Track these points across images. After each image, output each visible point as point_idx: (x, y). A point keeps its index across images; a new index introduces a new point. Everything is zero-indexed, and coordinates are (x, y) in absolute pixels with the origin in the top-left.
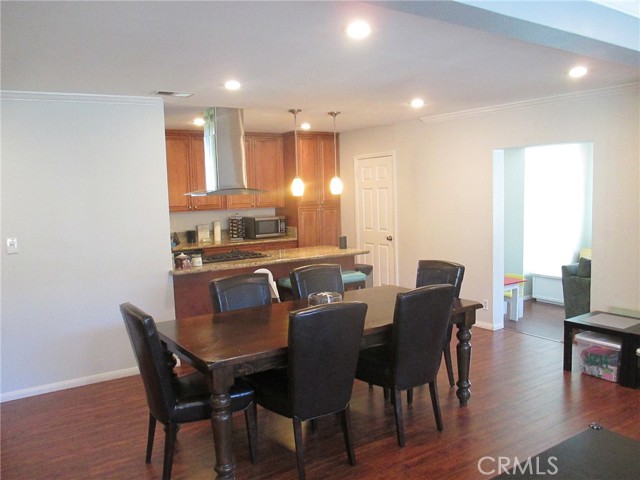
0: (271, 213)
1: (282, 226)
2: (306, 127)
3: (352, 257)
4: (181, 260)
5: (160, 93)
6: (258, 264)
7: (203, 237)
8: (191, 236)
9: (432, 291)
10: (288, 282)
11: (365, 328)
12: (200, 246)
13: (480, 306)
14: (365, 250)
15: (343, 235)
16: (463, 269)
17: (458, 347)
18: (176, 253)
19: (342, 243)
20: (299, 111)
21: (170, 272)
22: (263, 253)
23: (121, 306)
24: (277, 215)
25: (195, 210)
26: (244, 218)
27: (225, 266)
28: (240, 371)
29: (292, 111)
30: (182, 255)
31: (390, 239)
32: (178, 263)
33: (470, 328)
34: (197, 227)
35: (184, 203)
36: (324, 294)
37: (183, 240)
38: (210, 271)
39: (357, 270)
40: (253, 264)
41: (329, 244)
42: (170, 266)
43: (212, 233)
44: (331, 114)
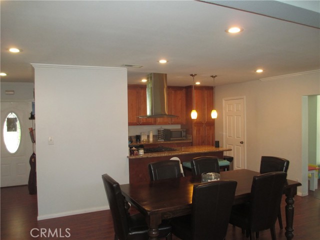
0: (178, 127)
1: (184, 134)
2: (198, 83)
3: (222, 152)
4: (133, 151)
5: (126, 65)
6: (173, 154)
7: (144, 138)
8: (138, 138)
9: (274, 175)
10: (188, 165)
11: (236, 195)
12: (142, 143)
13: (300, 184)
14: (228, 148)
15: (216, 140)
16: (288, 162)
17: (287, 207)
18: (131, 147)
19: (217, 144)
20: (195, 75)
21: (128, 157)
22: (175, 148)
23: (103, 176)
24: (181, 128)
25: (141, 125)
26: (165, 130)
27: (155, 155)
28: (165, 216)
29: (192, 75)
30: (134, 148)
31: (242, 143)
32: (132, 152)
33: (294, 197)
34: (141, 133)
35: (135, 121)
36: (210, 174)
37: (134, 140)
38: (147, 157)
39: (225, 159)
40: (170, 154)
41: (209, 144)
42: (128, 154)
43: (148, 137)
44: (212, 76)
